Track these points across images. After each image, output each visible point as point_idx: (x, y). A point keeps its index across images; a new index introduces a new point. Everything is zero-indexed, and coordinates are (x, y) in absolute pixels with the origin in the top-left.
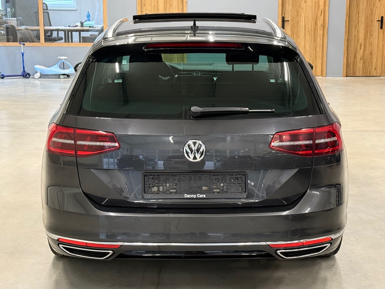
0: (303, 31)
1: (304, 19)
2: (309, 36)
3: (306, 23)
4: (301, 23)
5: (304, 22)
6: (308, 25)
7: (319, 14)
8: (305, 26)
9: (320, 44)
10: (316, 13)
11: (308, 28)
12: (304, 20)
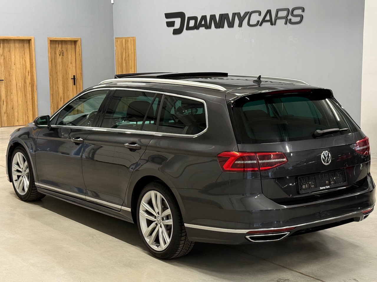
0: (15, 89)
1: (15, 78)
2: (21, 92)
3: (17, 82)
4: (13, 81)
5: (15, 81)
6: (19, 83)
7: (27, 74)
8: (16, 84)
9: (30, 98)
10: (24, 74)
11: (19, 86)
12: (15, 80)
